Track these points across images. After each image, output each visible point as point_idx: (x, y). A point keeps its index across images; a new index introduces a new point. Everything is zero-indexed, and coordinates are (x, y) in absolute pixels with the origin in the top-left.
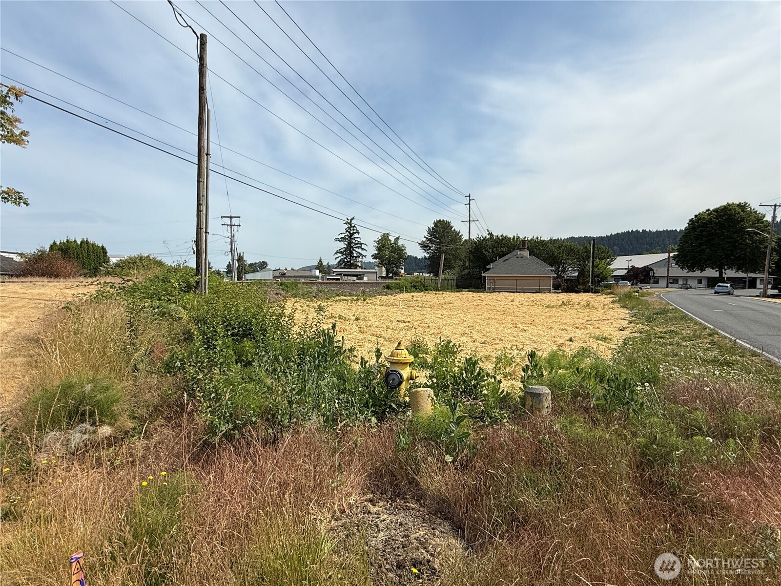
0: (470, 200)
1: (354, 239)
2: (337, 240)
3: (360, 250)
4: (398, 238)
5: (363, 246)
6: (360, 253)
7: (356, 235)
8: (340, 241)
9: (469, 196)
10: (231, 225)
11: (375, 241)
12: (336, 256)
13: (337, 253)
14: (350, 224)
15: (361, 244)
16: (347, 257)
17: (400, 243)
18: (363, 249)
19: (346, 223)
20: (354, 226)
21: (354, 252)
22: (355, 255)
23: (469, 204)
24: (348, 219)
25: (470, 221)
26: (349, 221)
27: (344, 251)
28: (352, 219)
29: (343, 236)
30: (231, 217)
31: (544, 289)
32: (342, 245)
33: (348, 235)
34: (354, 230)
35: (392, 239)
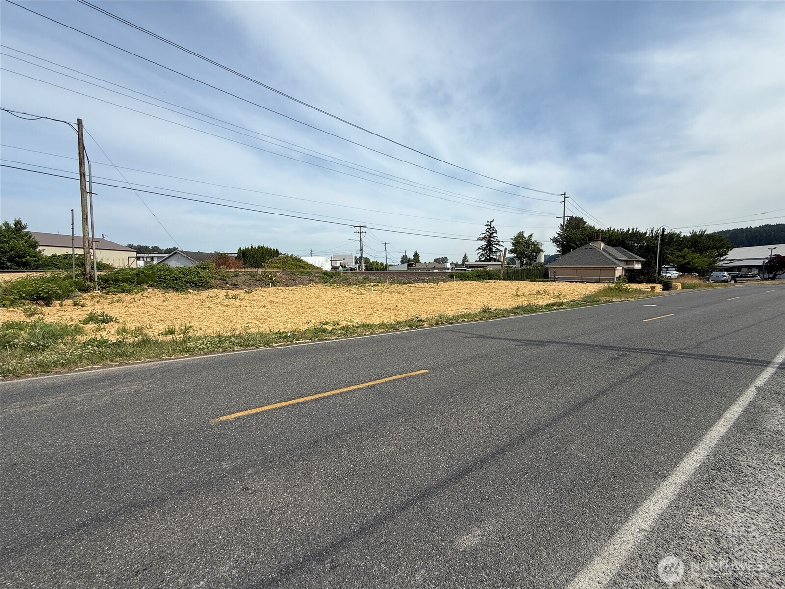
0: (565, 198)
1: (493, 237)
2: (479, 239)
3: (497, 247)
4: (531, 235)
5: (501, 243)
6: (498, 249)
7: (494, 234)
8: (481, 240)
9: (565, 194)
10: (360, 232)
11: (512, 239)
12: (478, 252)
13: (479, 249)
14: (490, 226)
15: (499, 242)
16: (487, 252)
17: (533, 239)
18: (500, 246)
19: (487, 225)
20: (493, 227)
21: (493, 248)
22: (494, 250)
23: (564, 202)
24: (488, 222)
25: (564, 217)
26: (489, 224)
27: (485, 248)
28: (491, 222)
29: (483, 235)
30: (360, 227)
31: (605, 280)
32: (483, 243)
33: (488, 235)
34: (493, 230)
35: (526, 235)
